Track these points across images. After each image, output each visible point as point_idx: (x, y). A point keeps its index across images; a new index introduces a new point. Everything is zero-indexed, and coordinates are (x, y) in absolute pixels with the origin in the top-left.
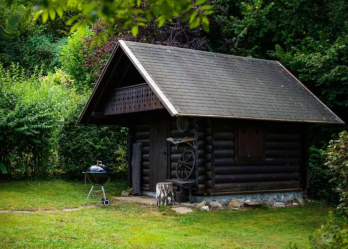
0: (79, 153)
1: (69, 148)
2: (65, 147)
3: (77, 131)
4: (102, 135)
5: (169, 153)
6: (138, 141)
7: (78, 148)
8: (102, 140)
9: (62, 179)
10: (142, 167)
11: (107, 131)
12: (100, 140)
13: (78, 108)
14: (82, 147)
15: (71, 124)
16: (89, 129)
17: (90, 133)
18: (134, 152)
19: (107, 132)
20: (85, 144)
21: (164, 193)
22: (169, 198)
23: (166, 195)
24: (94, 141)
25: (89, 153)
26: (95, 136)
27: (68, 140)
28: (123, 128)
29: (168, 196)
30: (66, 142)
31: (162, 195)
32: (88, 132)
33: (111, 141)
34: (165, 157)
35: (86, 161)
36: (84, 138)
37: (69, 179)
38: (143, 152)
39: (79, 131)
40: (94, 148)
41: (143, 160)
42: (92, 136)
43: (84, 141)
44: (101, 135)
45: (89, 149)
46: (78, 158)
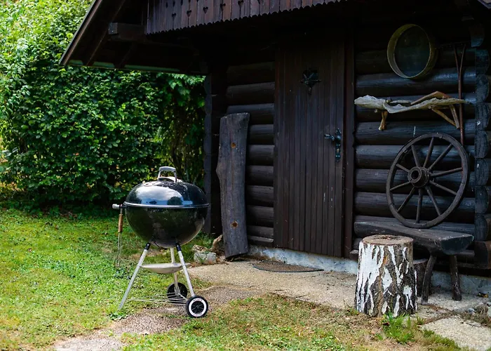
0: (64, 140)
1: (36, 126)
2: (27, 123)
3: (57, 82)
4: (122, 95)
5: (350, 141)
6: (231, 108)
7: (62, 129)
8: (124, 106)
9: (17, 208)
10: (249, 180)
11: (136, 83)
12: (118, 105)
13: (58, 23)
14: (72, 124)
15: (41, 63)
16: (90, 78)
17: (93, 87)
18: (224, 139)
19: (134, 87)
20: (79, 117)
21: (393, 275)
22: (408, 291)
23: (399, 281)
24: (102, 109)
25: (90, 140)
26: (106, 97)
27: (34, 107)
28: (177, 76)
29: (404, 282)
30: (26, 112)
31: (387, 282)
32: (86, 85)
33: (146, 110)
34: (334, 153)
35: (83, 163)
36: (75, 100)
37: (34, 207)
38: (251, 140)
39: (62, 83)
40: (102, 127)
41: (250, 160)
42: (97, 97)
43: (76, 108)
44: (119, 94)
45: (90, 130)
46: (59, 155)
